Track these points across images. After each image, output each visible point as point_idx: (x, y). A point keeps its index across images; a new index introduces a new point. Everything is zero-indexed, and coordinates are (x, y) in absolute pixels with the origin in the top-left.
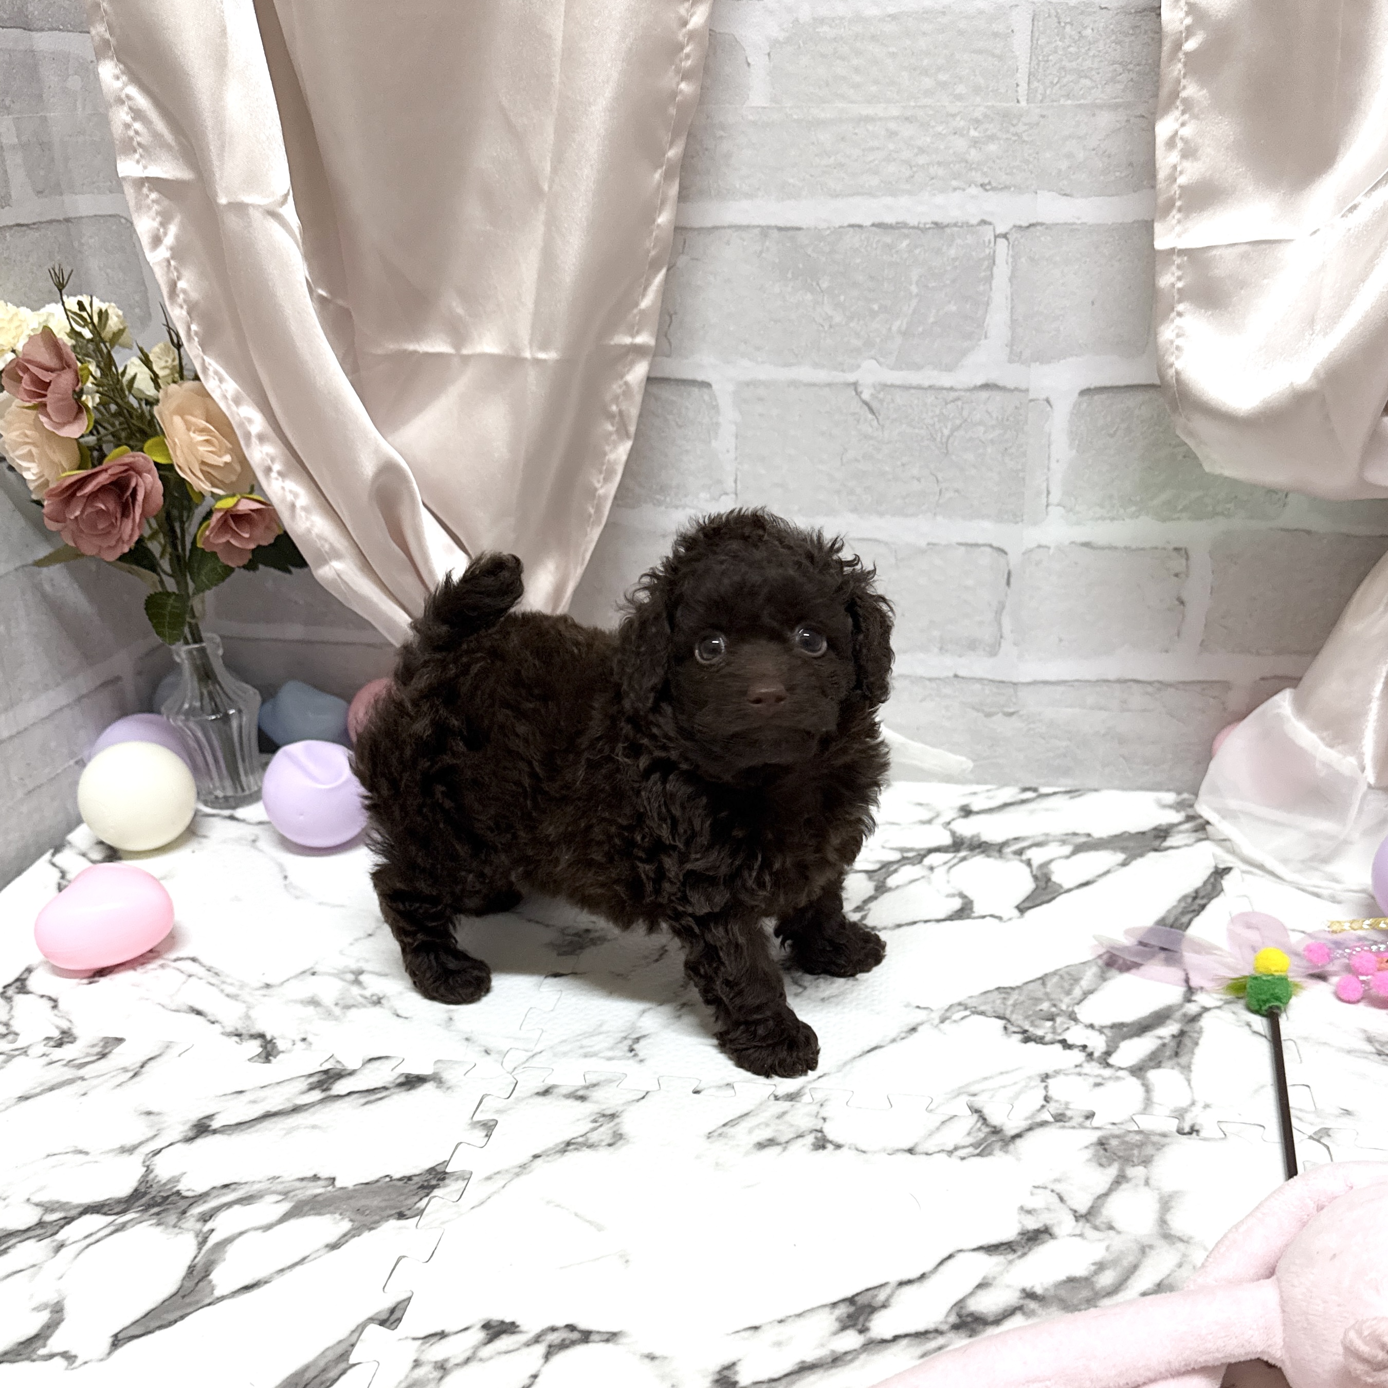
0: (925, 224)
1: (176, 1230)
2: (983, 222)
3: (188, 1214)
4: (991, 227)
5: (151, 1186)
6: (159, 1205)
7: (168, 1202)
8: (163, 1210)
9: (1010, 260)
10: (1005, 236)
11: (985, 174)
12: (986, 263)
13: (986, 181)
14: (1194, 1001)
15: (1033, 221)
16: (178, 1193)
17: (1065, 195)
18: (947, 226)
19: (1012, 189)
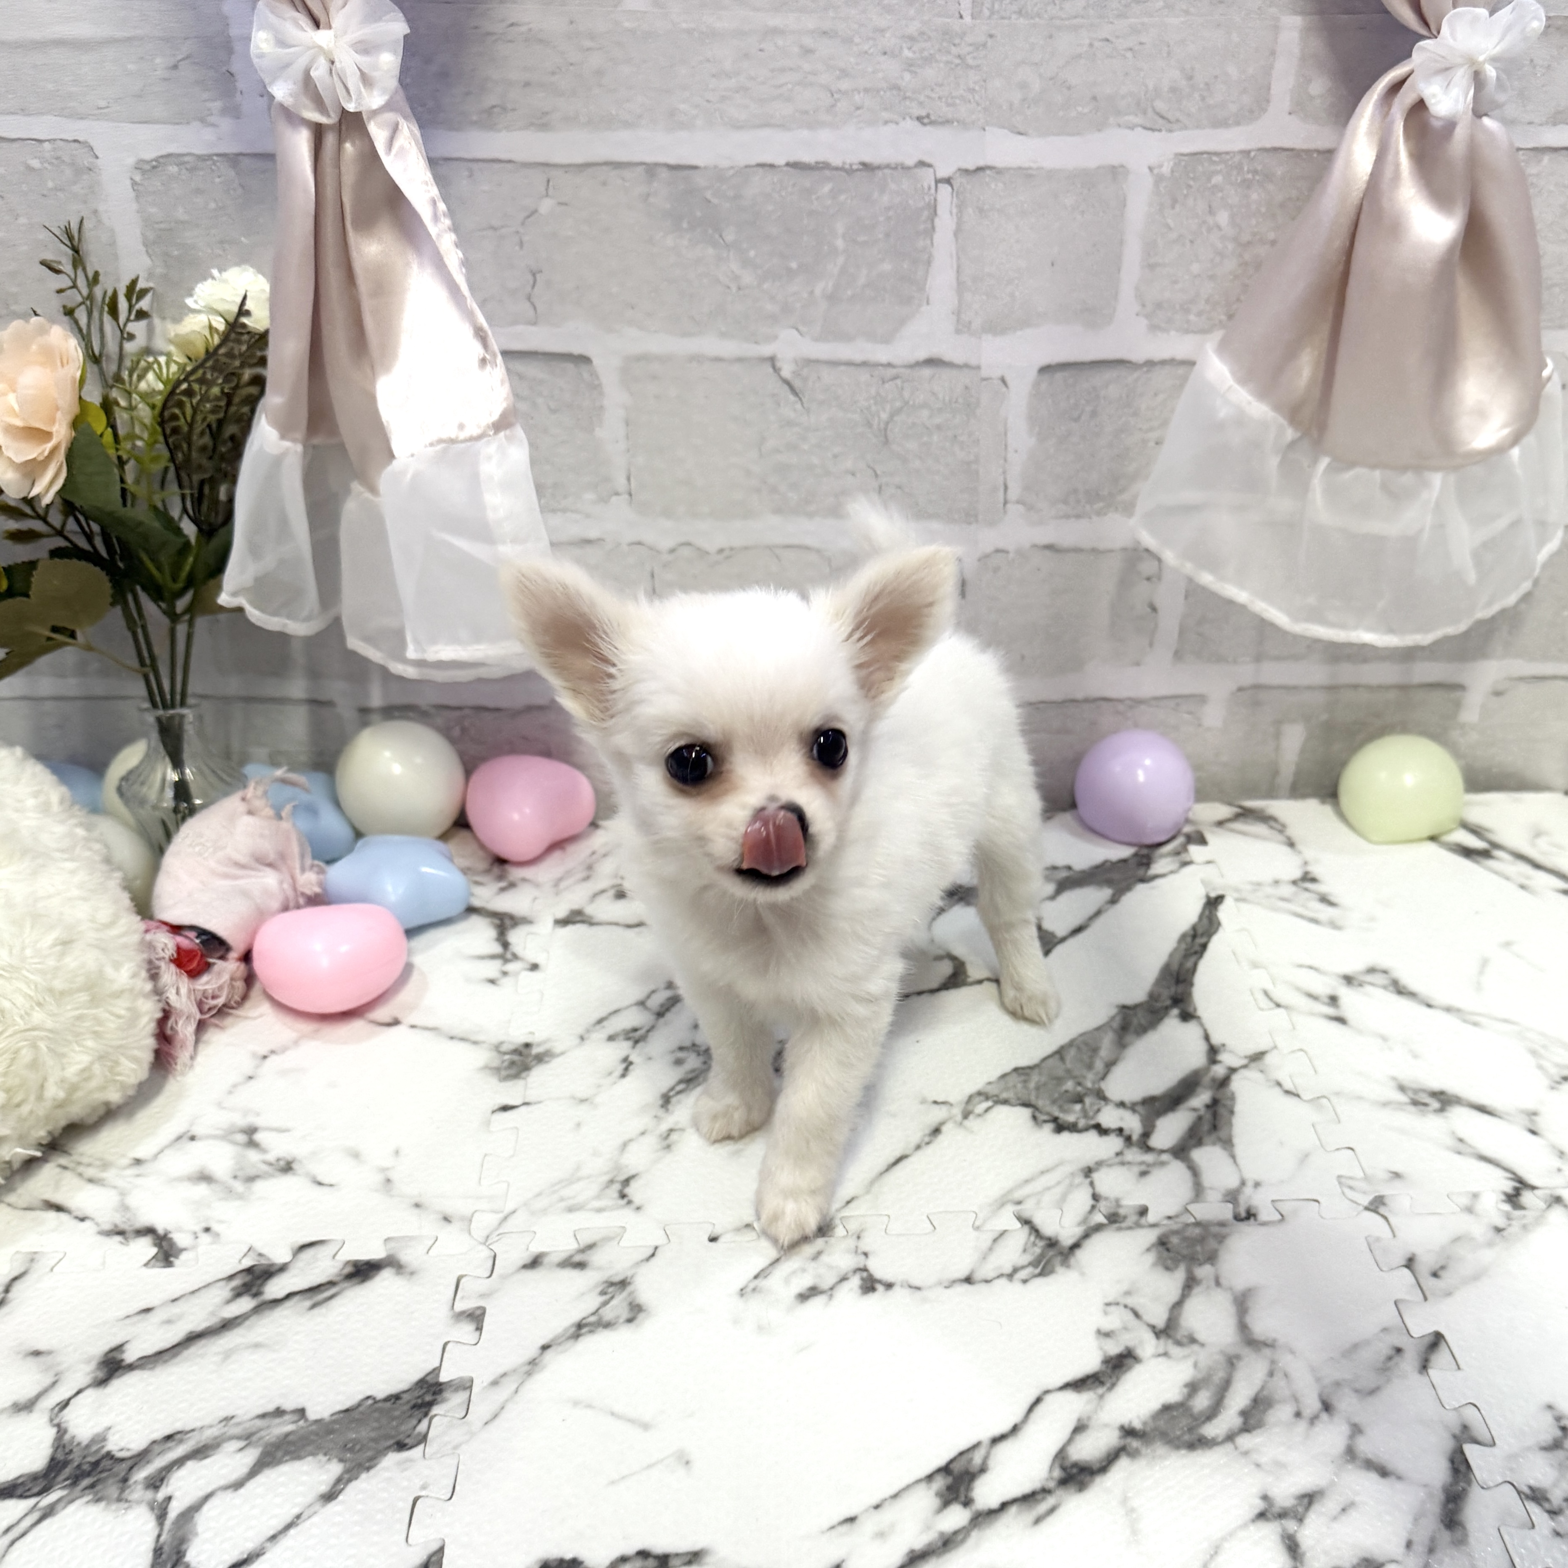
0: (851, 164)
1: (123, 1505)
2: (923, 164)
3: (131, 1481)
4: (931, 170)
5: (71, 1451)
6: (88, 1474)
7: (99, 1469)
8: (98, 1481)
9: (955, 210)
10: (947, 181)
11: (921, 104)
12: (927, 213)
13: (925, 113)
14: (1220, 1062)
15: (982, 163)
16: (109, 1456)
17: (1021, 134)
18: (878, 167)
19: (955, 124)
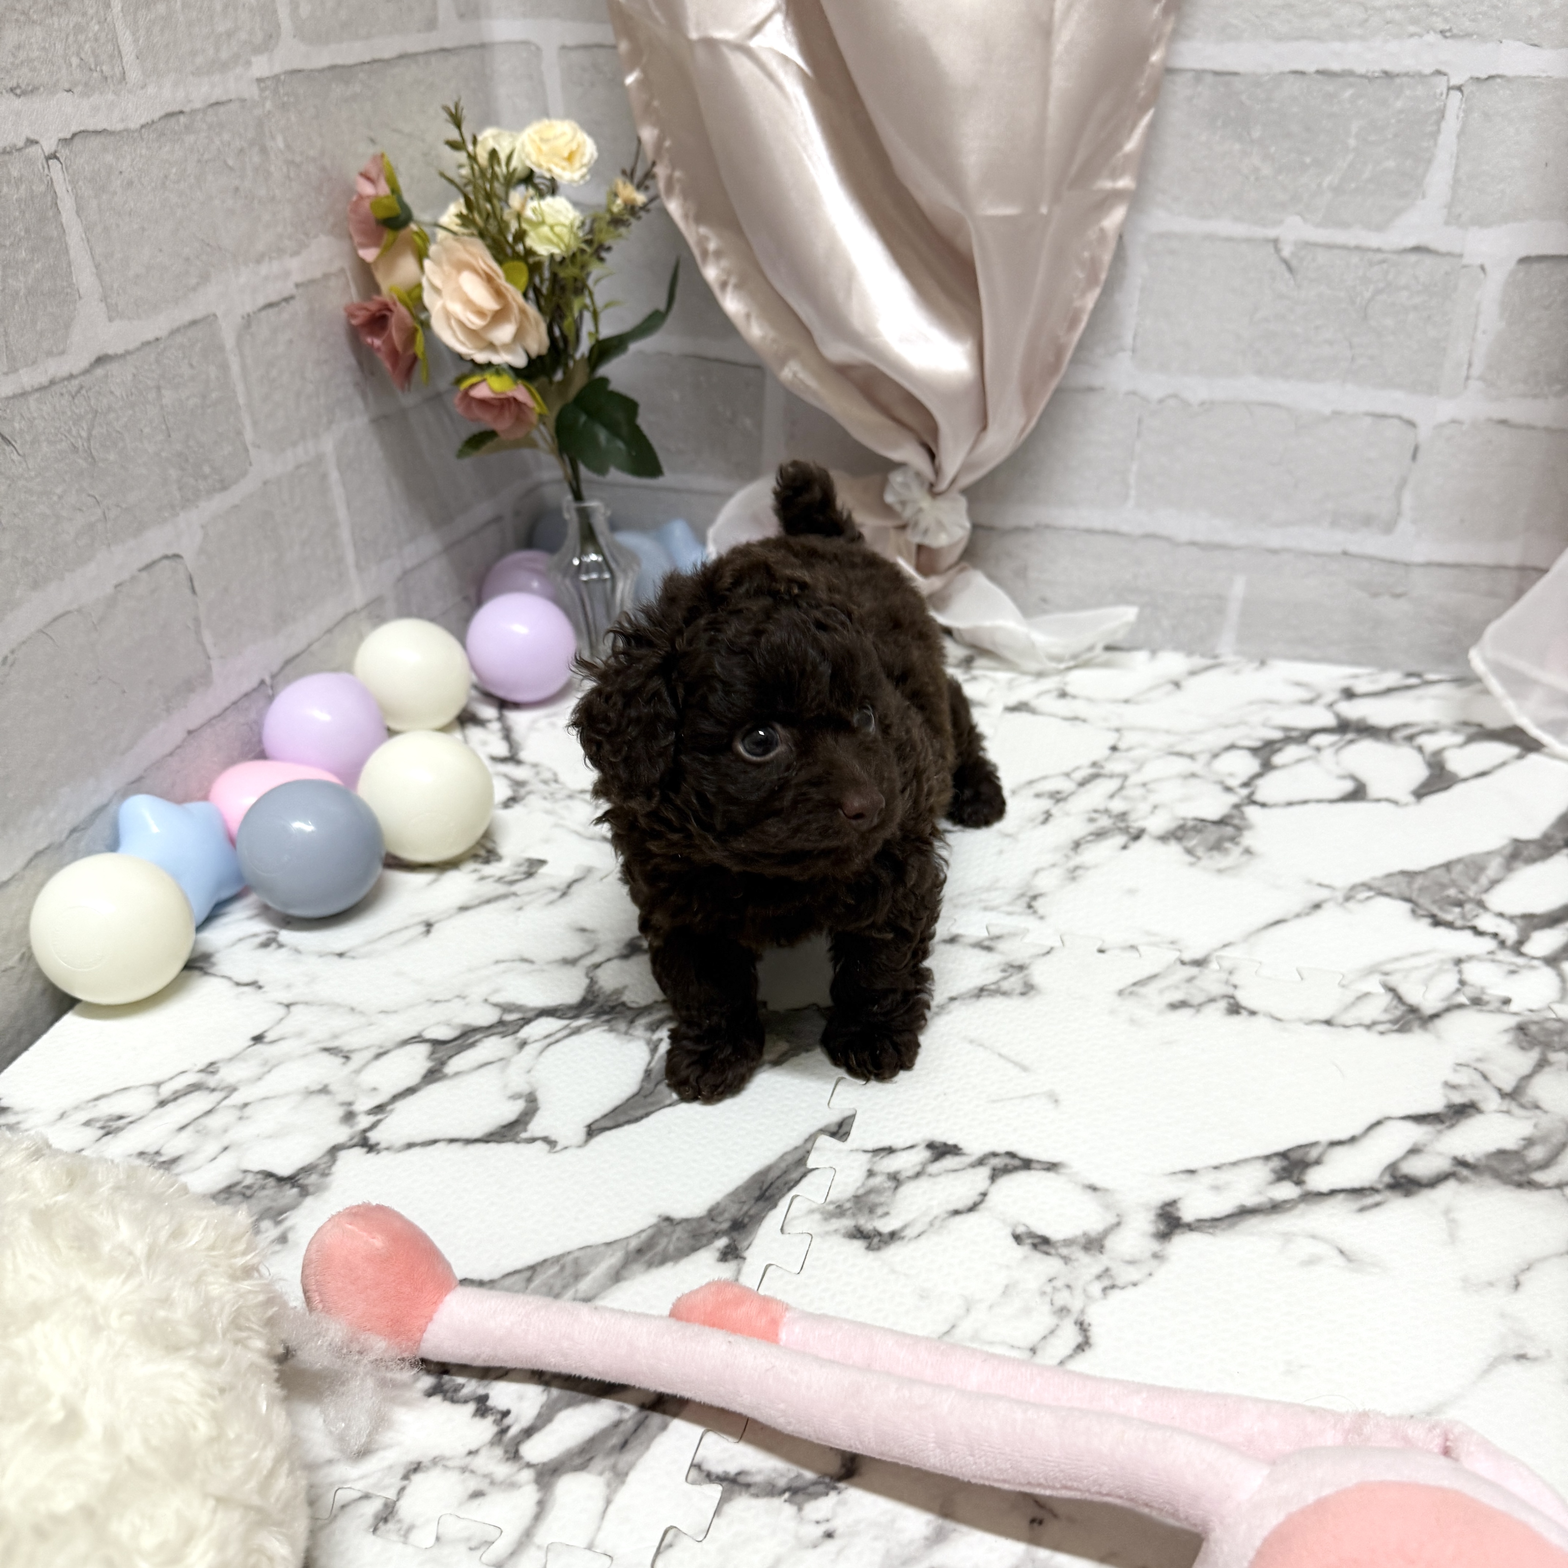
0: (1374, 72)
1: (629, 1038)
2: (1438, 73)
3: (637, 1023)
4: (1445, 78)
5: (598, 995)
6: (608, 1012)
7: (616, 1010)
8: (613, 1018)
9: (1462, 115)
10: (1459, 88)
11: (1446, 20)
12: (1435, 117)
13: (1448, 28)
15: (1493, 73)
16: (624, 1004)
17: (1535, 45)
18: (1398, 75)
19: (1475, 37)
